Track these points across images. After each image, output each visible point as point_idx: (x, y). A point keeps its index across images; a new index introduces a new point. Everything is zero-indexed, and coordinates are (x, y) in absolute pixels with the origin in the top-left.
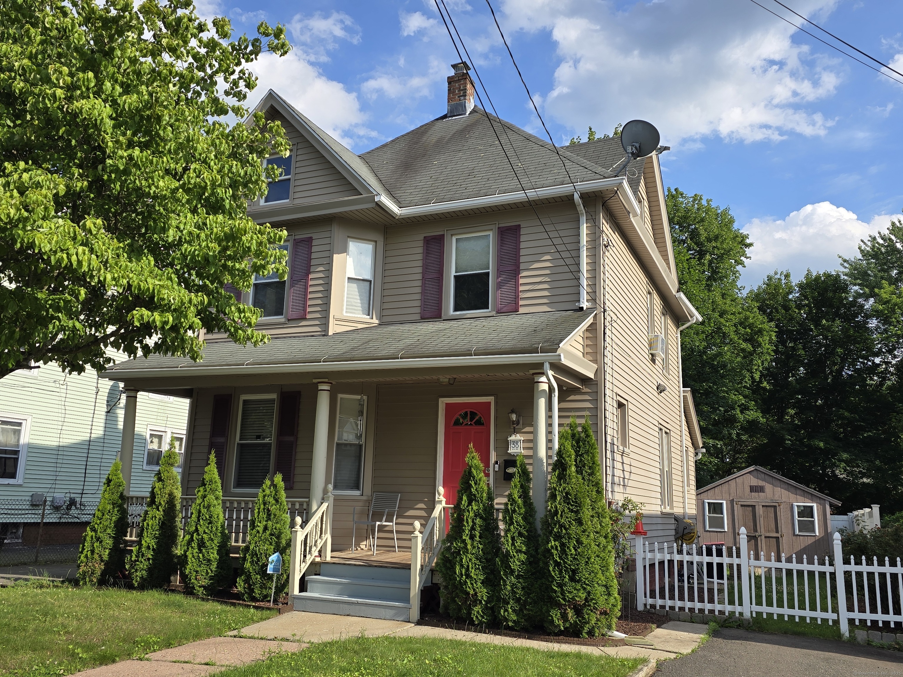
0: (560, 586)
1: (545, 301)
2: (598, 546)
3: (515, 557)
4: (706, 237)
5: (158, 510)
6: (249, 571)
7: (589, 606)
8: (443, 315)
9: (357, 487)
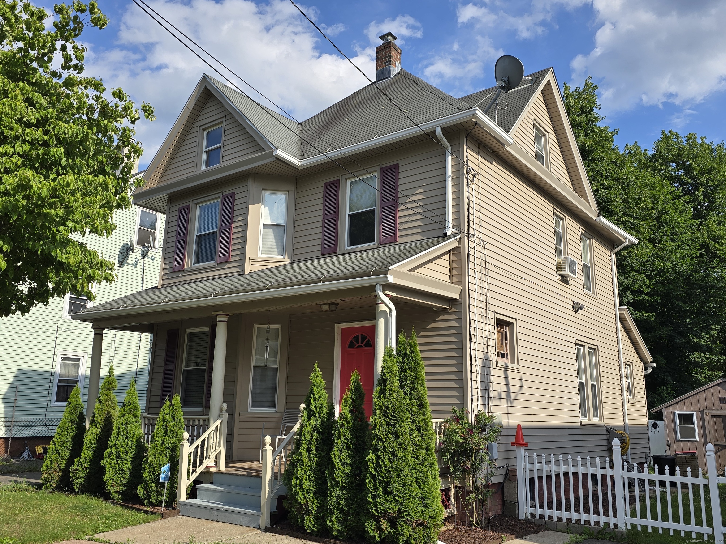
0: (375, 497)
1: (418, 230)
2: (416, 458)
5: (96, 427)
7: (403, 517)
8: (338, 250)
9: (273, 405)
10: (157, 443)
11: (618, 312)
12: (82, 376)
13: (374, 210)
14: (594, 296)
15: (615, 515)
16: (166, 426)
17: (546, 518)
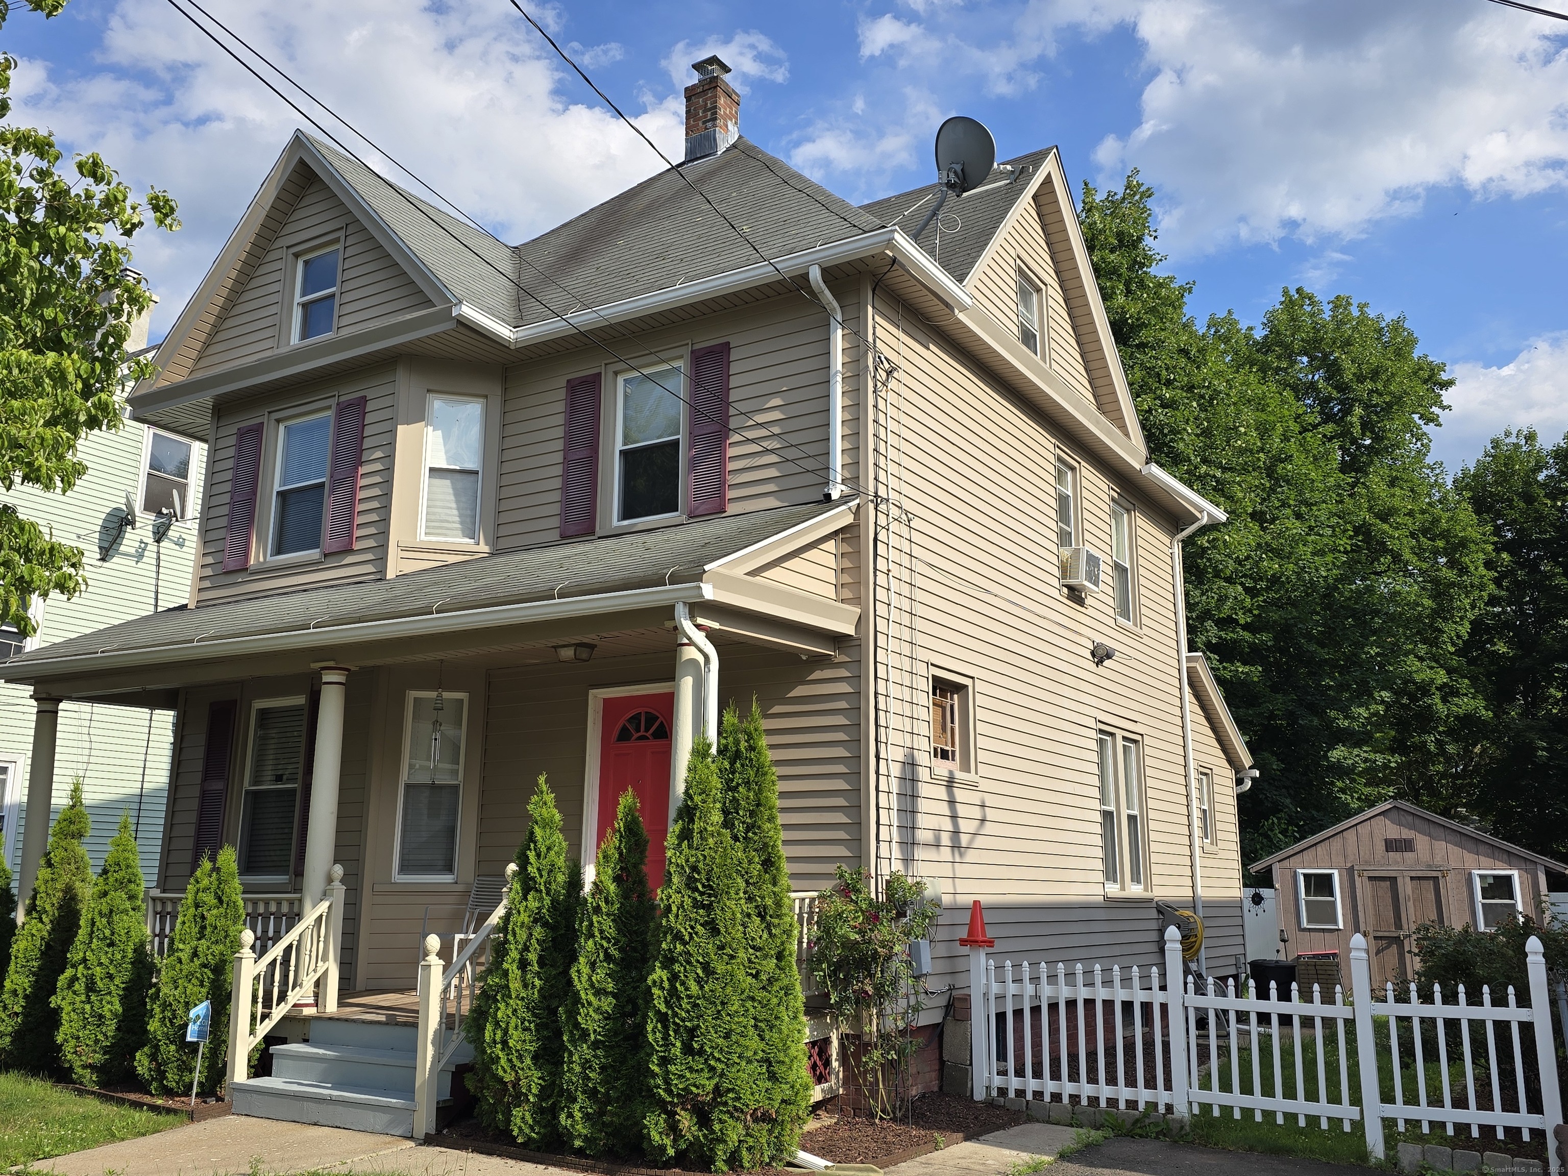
0: (664, 1062)
1: (772, 487)
2: (756, 976)
3: (590, 1004)
4: (1354, 374)
5: (41, 921)
6: (155, 1038)
7: (725, 1104)
8: (597, 528)
9: (449, 868)
10: (180, 954)
11: (1185, 665)
12: (12, 806)
13: (677, 442)
14: (1137, 630)
15: (1168, 1087)
16: (203, 918)
17: (1029, 1096)
